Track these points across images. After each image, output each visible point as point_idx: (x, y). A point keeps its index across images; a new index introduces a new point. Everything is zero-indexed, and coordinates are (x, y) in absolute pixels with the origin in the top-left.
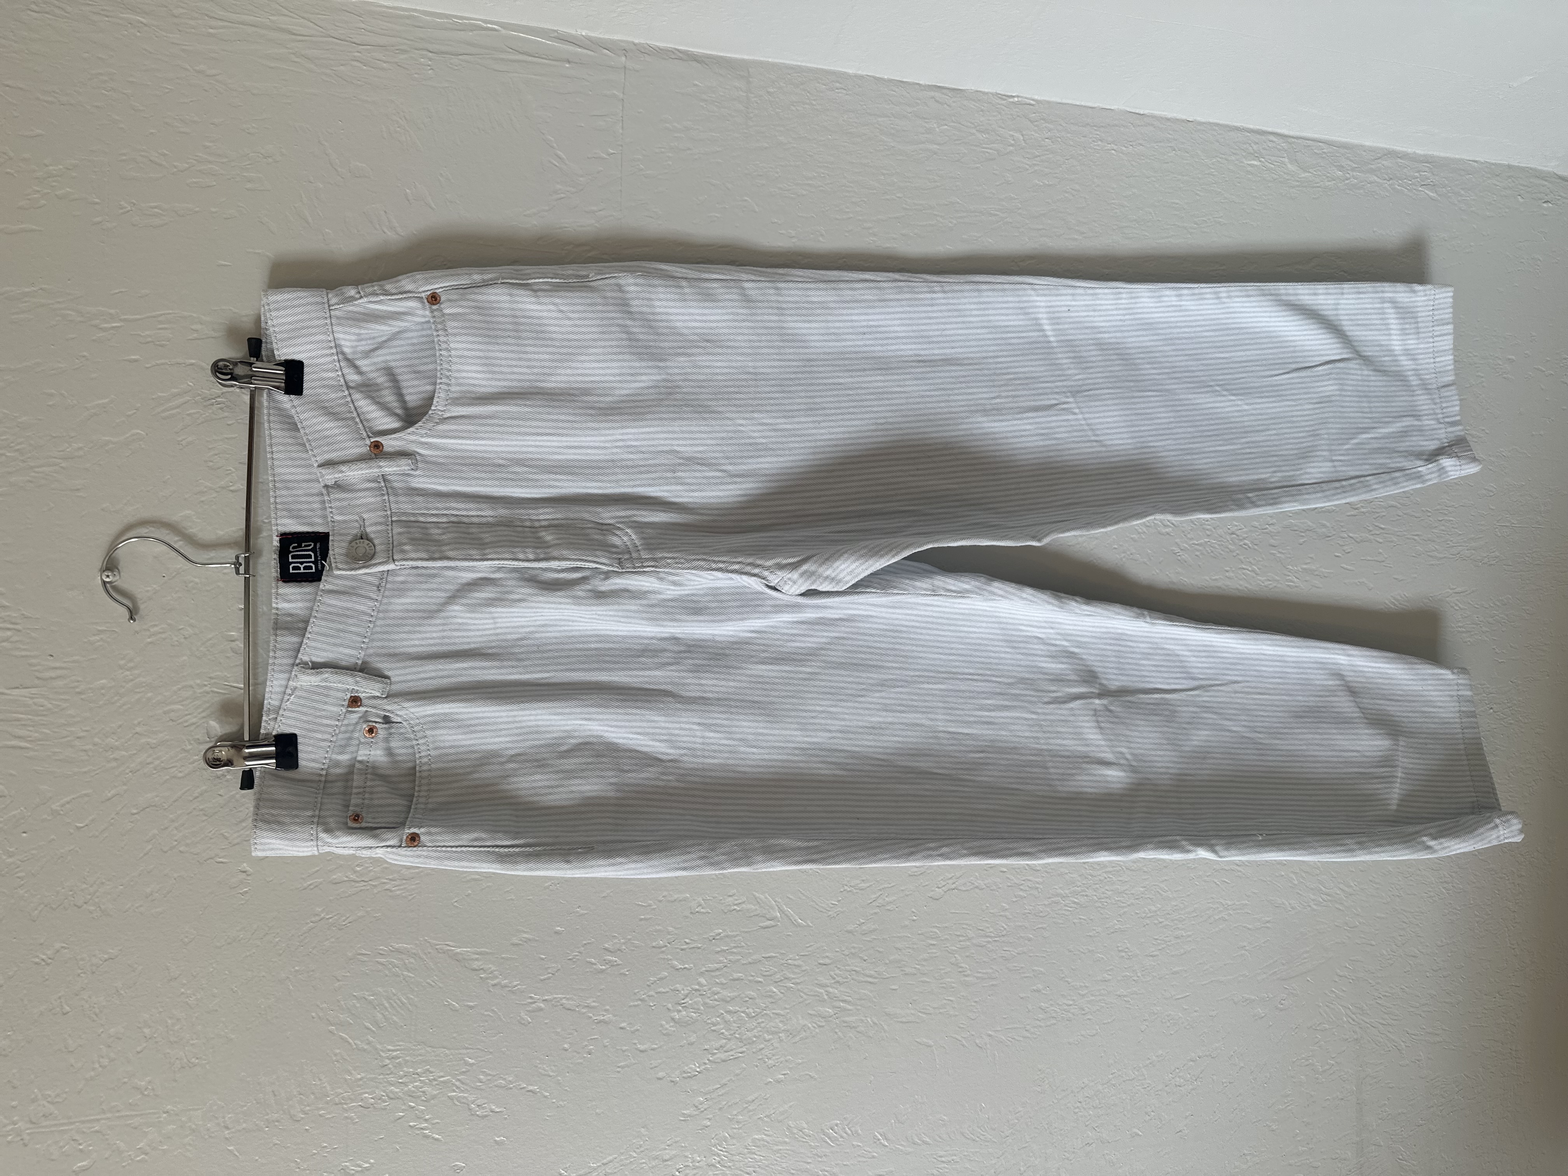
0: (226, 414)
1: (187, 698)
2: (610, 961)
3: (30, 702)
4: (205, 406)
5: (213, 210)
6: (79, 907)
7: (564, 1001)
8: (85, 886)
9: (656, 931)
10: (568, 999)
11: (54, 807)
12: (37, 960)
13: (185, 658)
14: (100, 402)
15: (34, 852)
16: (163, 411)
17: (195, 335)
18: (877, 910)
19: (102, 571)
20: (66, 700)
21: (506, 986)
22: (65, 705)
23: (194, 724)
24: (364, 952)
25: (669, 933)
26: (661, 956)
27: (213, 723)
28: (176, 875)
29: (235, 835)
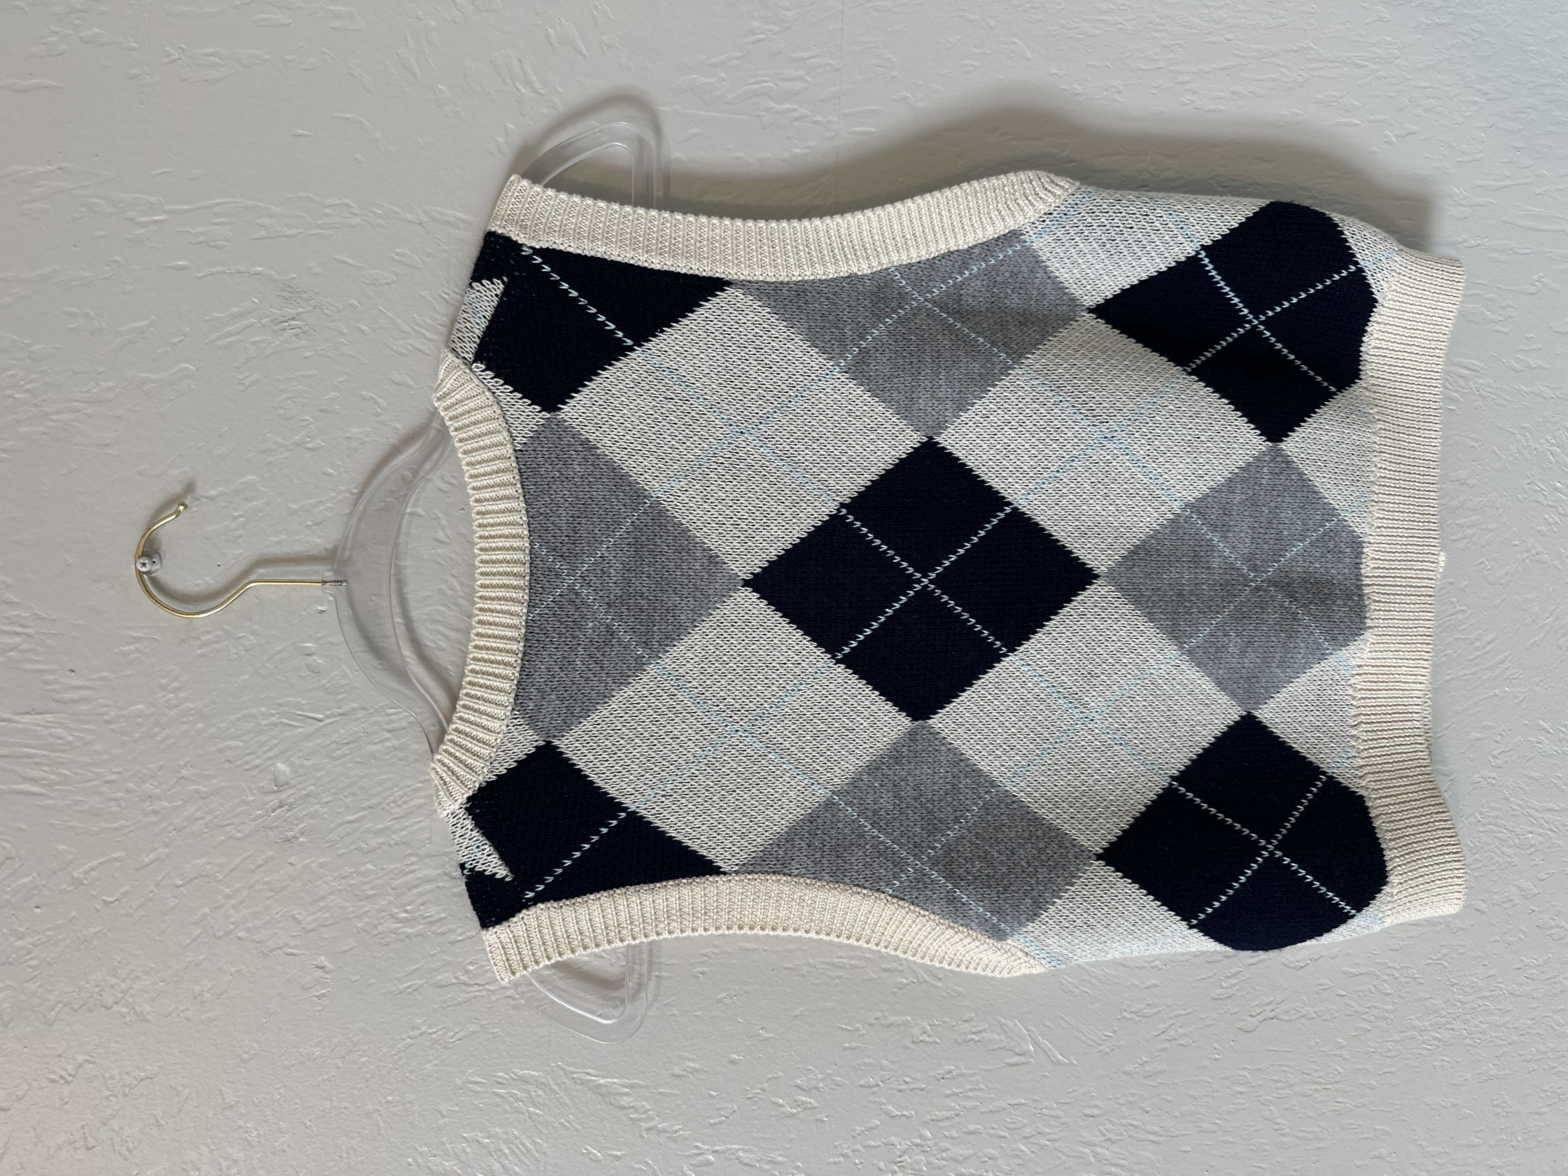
0: (303, 343)
1: (249, 732)
2: (803, 1103)
3: (46, 732)
4: (275, 332)
5: (288, 57)
6: (108, 1008)
7: (741, 1154)
8: (115, 980)
9: (866, 1065)
10: (745, 1151)
11: (75, 874)
12: (53, 1076)
13: (246, 677)
14: (136, 324)
15: (49, 933)
16: (219, 338)
17: (263, 233)
18: (1167, 1045)
19: (139, 557)
20: (91, 731)
21: (664, 1131)
22: (89, 737)
23: (257, 767)
24: (479, 1080)
25: (882, 1068)
26: (871, 1098)
27: (281, 766)
28: (232, 970)
29: (310, 918)
